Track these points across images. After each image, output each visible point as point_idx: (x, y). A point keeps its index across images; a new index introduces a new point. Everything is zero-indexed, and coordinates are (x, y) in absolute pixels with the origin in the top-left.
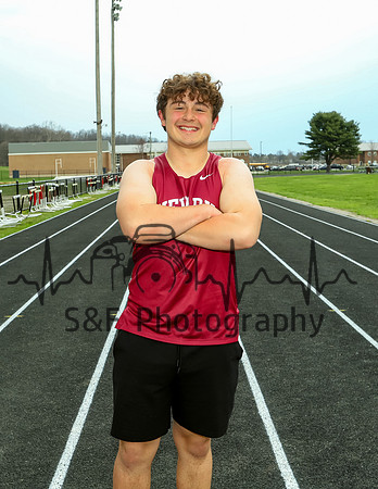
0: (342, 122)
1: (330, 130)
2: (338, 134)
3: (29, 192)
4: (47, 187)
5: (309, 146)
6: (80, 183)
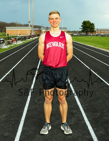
0: (90, 23)
1: (87, 25)
2: (89, 26)
3: (11, 40)
4: (16, 38)
5: (82, 29)
6: (24, 37)
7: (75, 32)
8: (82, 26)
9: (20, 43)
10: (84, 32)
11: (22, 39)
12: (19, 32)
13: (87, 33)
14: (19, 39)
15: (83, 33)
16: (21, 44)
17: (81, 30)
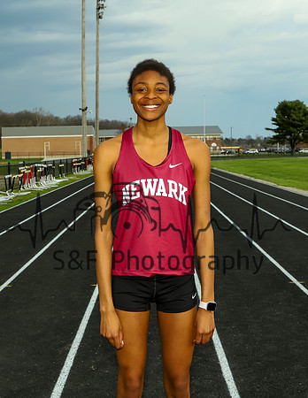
1: (294, 117)
2: (301, 121)
3: (20, 173)
4: (36, 168)
5: (275, 131)
6: (67, 164)
7: (250, 142)
8: (273, 120)
9: (50, 183)
10: (282, 143)
11: (57, 172)
12: (47, 146)
13: (293, 146)
14: (46, 172)
15: (278, 147)
16: (52, 188)
17: (273, 134)
